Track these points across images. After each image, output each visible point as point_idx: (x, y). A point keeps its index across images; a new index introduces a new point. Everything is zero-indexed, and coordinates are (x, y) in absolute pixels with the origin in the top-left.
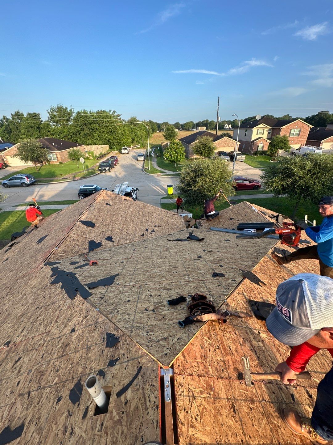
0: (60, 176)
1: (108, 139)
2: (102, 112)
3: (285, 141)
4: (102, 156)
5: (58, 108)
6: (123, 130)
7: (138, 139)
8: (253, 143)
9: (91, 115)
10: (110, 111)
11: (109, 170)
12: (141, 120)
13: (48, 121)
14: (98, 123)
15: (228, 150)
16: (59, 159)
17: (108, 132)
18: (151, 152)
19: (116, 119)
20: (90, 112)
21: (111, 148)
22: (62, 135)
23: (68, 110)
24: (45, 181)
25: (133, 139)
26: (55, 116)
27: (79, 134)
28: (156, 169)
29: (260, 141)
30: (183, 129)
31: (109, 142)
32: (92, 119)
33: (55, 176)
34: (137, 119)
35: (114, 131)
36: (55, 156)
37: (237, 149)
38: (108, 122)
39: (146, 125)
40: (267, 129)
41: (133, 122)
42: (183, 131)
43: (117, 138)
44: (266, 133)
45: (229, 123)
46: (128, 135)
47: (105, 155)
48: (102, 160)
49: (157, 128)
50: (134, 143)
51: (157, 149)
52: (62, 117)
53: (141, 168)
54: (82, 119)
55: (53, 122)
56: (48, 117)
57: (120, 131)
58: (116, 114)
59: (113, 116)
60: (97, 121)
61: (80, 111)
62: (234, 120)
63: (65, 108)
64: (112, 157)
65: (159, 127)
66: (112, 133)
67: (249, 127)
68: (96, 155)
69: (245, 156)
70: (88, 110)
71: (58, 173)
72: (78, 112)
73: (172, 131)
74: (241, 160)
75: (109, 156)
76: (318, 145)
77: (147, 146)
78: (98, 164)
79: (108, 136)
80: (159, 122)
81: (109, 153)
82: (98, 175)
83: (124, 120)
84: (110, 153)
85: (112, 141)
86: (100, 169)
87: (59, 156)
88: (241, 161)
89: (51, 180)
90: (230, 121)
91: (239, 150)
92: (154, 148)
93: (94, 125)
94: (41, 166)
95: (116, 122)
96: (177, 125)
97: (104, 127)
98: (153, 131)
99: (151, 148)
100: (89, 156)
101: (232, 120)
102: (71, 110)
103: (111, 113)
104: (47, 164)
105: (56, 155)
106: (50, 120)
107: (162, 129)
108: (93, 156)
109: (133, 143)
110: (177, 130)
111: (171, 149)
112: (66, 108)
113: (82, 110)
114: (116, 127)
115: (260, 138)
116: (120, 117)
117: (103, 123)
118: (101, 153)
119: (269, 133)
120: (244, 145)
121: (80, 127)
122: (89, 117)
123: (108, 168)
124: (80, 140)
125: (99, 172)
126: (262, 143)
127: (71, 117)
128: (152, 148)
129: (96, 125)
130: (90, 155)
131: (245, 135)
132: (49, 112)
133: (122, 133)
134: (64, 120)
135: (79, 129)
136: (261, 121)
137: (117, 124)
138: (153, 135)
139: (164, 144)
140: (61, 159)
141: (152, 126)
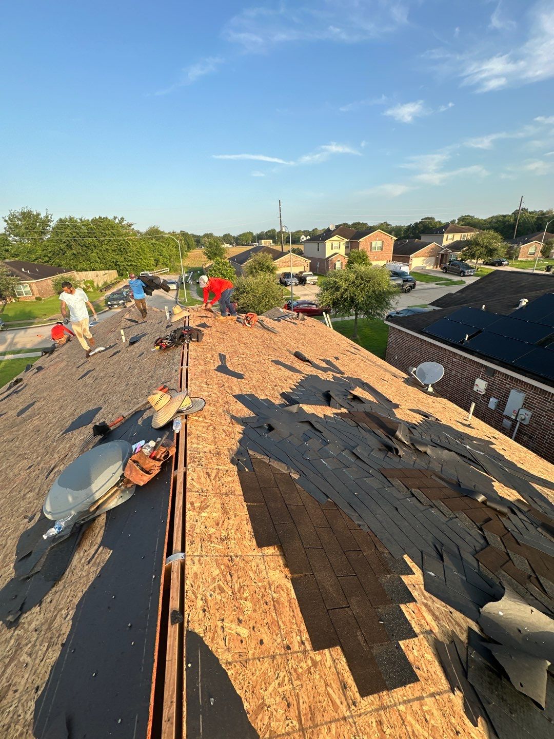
0: (43, 317)
1: (115, 261)
2: (101, 220)
3: (363, 256)
4: (108, 286)
5: (23, 214)
6: (138, 246)
7: (165, 260)
8: (329, 260)
9: (83, 225)
10: (115, 218)
11: (124, 304)
12: (167, 232)
13: (4, 234)
14: (95, 237)
15: (295, 270)
16: (36, 292)
17: (114, 251)
18: (186, 278)
19: (127, 231)
20: (81, 220)
21: (121, 275)
22: (33, 257)
23: (42, 216)
24: (20, 325)
25: (157, 261)
26: (17, 226)
27: (64, 254)
28: (196, 300)
29: (337, 258)
30: (238, 244)
31: (116, 265)
32: (86, 231)
33: (34, 318)
34: (161, 229)
35: (124, 249)
36: (28, 289)
37: (308, 269)
38: (114, 235)
39: (177, 238)
40: (344, 242)
41: (154, 233)
42: (237, 247)
43: (131, 258)
44: (343, 247)
45: (306, 233)
46: (147, 253)
47: (113, 284)
48: (109, 293)
49: (196, 243)
50: (159, 266)
51: (195, 274)
52: (30, 229)
53: (174, 299)
54: (68, 231)
55: (15, 236)
56: (5, 228)
57: (134, 249)
58: (125, 222)
59: (120, 225)
60: (94, 233)
61: (63, 217)
62: (313, 230)
63: (35, 213)
64: (126, 287)
65: (198, 241)
66: (121, 252)
67: (322, 240)
68: (98, 285)
69: (316, 277)
70: (77, 217)
71: (37, 312)
72: (61, 220)
73: (216, 247)
74: (312, 283)
75: (120, 286)
76: (407, 261)
77: (181, 270)
78: (103, 298)
79: (115, 257)
80: (198, 234)
81: (118, 282)
82: (107, 313)
83: (138, 232)
84: (120, 281)
85: (122, 264)
86: (109, 303)
87: (34, 288)
88: (314, 284)
89: (29, 323)
90: (309, 232)
91: (310, 271)
92: (192, 273)
93: (90, 240)
94: (5, 305)
95: (127, 234)
96: (227, 238)
97: (106, 242)
98: (189, 248)
99: (186, 273)
100: (87, 286)
101: (311, 230)
102: (47, 217)
103: (117, 221)
104: (14, 301)
105: (30, 286)
106: (7, 233)
107: (203, 245)
108: (93, 287)
109: (156, 266)
110: (228, 245)
111: (215, 271)
112: (38, 215)
113: (67, 217)
114: (128, 243)
115: (336, 254)
116: (132, 227)
117: (105, 236)
118: (105, 283)
119: (347, 247)
120: (318, 263)
121: (65, 242)
122: (81, 228)
123: (122, 301)
124: (66, 264)
125: (108, 309)
126: (339, 261)
127: (48, 228)
128: (189, 272)
129: (93, 240)
130: (89, 285)
131: (318, 250)
132: (6, 221)
133: (138, 252)
134: (36, 232)
135: (63, 246)
136: (336, 232)
137: (129, 238)
138: (188, 254)
139: (207, 266)
140: (40, 292)
141: (186, 240)
